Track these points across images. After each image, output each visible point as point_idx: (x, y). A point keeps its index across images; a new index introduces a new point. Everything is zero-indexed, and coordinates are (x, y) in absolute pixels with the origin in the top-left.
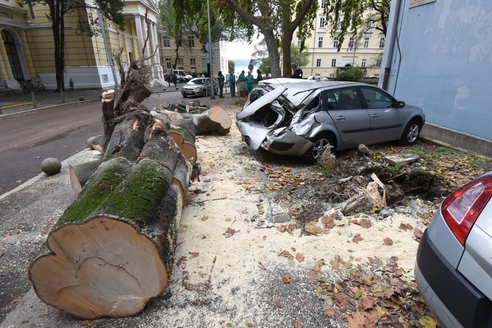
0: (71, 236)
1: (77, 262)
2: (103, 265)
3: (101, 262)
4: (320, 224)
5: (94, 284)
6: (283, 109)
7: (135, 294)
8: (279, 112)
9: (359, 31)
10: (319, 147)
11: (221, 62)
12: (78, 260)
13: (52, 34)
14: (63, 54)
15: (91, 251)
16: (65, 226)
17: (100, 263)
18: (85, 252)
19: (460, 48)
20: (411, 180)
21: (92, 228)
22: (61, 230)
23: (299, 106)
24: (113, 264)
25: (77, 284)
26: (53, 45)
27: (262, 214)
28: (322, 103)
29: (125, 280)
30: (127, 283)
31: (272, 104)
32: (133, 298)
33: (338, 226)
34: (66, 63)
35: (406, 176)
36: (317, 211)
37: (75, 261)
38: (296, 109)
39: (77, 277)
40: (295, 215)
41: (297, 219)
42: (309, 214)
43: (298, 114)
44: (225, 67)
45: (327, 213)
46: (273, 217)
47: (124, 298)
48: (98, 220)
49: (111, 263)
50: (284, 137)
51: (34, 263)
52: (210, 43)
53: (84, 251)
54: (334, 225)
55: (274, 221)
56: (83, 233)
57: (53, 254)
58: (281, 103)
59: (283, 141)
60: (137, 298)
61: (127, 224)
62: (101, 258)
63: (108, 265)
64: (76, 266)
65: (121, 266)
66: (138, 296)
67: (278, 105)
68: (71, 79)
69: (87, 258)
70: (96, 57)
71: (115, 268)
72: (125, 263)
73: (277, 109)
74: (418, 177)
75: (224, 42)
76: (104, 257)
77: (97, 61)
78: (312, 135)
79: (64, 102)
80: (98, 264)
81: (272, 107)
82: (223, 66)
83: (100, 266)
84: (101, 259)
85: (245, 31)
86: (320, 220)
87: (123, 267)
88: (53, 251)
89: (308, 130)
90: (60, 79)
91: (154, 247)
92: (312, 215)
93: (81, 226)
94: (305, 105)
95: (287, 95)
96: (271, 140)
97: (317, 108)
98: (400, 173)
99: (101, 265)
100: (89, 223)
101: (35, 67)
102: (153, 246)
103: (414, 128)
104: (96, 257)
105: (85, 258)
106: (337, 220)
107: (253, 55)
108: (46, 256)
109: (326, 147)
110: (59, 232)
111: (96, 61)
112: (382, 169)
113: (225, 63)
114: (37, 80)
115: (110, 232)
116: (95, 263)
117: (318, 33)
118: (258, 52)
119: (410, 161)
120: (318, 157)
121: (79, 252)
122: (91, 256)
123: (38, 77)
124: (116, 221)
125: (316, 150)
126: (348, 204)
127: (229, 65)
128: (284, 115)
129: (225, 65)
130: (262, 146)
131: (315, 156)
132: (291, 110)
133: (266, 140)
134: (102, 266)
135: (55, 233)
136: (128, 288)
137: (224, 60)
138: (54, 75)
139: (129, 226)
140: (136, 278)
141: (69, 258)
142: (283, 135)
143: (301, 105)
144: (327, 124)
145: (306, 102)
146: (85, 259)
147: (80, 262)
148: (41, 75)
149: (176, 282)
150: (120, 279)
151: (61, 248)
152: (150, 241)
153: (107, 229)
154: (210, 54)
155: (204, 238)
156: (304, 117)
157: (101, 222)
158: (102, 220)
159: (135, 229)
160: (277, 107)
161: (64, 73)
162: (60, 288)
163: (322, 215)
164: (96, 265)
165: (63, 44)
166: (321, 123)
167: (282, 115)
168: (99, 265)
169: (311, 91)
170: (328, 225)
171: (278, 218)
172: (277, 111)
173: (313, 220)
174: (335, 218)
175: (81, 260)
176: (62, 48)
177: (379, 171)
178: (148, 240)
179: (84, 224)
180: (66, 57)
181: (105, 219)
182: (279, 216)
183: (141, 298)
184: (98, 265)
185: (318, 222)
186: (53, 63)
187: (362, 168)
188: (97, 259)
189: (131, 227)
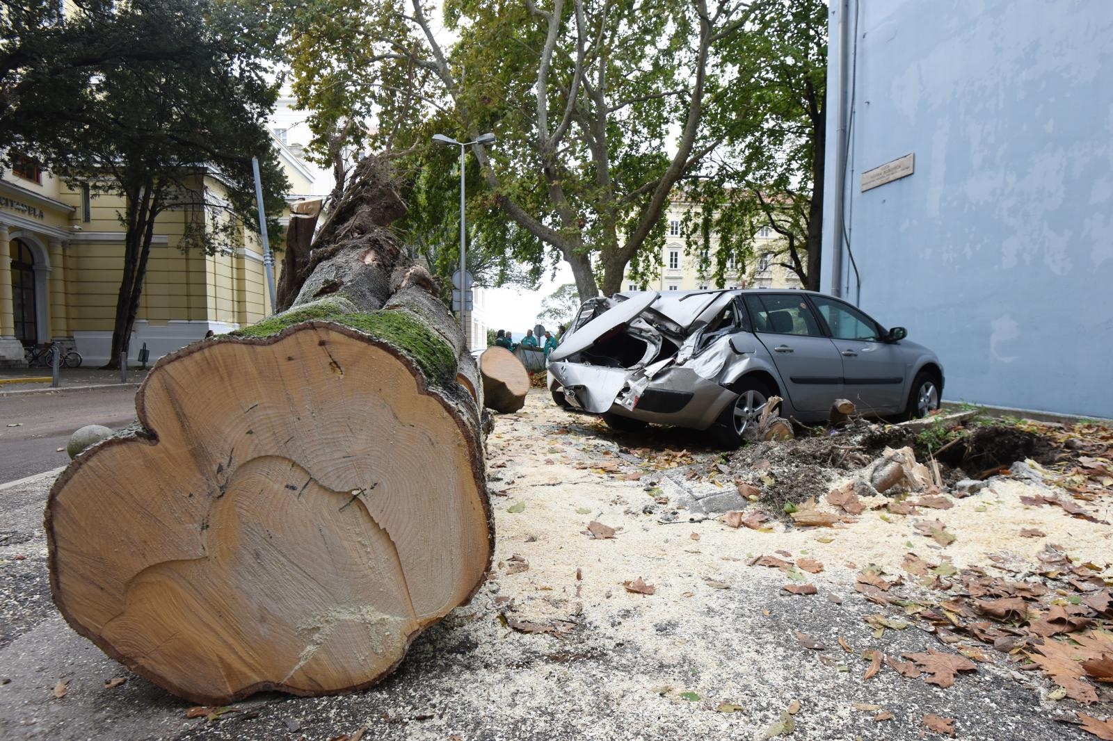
0: (222, 378)
1: (220, 469)
2: (300, 489)
3: (298, 479)
4: (824, 506)
5: (257, 555)
6: (656, 333)
7: (382, 601)
8: (648, 338)
9: (749, 269)
10: (746, 409)
11: (473, 329)
12: (225, 462)
13: (123, 254)
14: (138, 291)
15: (274, 434)
16: (210, 346)
17: (293, 482)
18: (254, 436)
19: (978, 247)
20: (979, 449)
21: (290, 359)
22: (197, 356)
23: (690, 326)
24: (333, 487)
25: (200, 552)
26: (120, 276)
27: (665, 503)
28: (741, 316)
29: (358, 545)
30: (365, 560)
31: (631, 325)
32: (373, 615)
33: (872, 509)
34: (141, 312)
35: (966, 445)
36: (809, 482)
37: (215, 468)
38: (684, 333)
39: (205, 527)
40: (757, 493)
41: (764, 501)
42: (791, 488)
43: (691, 342)
44: (480, 340)
45: (832, 486)
46: (700, 501)
47: (346, 616)
48: (312, 337)
49: (326, 484)
50: (669, 380)
51: (80, 464)
52: (463, 272)
53: (250, 432)
54: (863, 509)
55: (704, 509)
56: (260, 373)
57: (150, 436)
58: (650, 322)
59: (668, 388)
60: (385, 617)
61: (393, 358)
62: (298, 462)
63: (316, 489)
64: (214, 484)
65: (355, 493)
66: (392, 614)
67: (644, 325)
68: (145, 345)
69: (254, 459)
70: (210, 303)
71: (334, 500)
72: (367, 487)
73: (643, 334)
74: (997, 439)
75: (481, 289)
76: (309, 457)
77: (211, 313)
78: (730, 378)
79: (124, 381)
80: (285, 484)
81: (631, 330)
82: (476, 338)
83: (290, 491)
84: (298, 465)
85: (527, 267)
86: (822, 498)
87: (361, 497)
88: (154, 425)
89: (719, 369)
90: (120, 343)
91: (461, 437)
92: (800, 490)
93: (259, 349)
94: (704, 323)
95: (660, 307)
96: (639, 388)
97: (733, 326)
98: (948, 442)
99: (293, 488)
100: (285, 341)
101: (67, 318)
102: (458, 434)
103: (927, 389)
104: (285, 458)
105: (249, 459)
106: (865, 496)
107: (540, 315)
108: (125, 440)
109: (761, 410)
110: (187, 361)
111: (209, 311)
112: (904, 436)
113: (480, 331)
114: (67, 345)
115: (342, 377)
116: (274, 480)
117: (667, 278)
118: (549, 311)
119: (961, 417)
120: (746, 431)
121: (233, 434)
122: (270, 454)
123: (70, 338)
124: (364, 345)
125: (740, 414)
126: (876, 470)
127: (488, 337)
128: (660, 344)
129: (480, 336)
130: (619, 402)
131: (739, 429)
132: (673, 337)
133: (627, 389)
134: (297, 493)
135: (176, 363)
136: (364, 576)
137: (480, 327)
138: (109, 336)
139: (398, 363)
140: (393, 543)
141: (198, 455)
142: (667, 376)
143: (696, 324)
144: (758, 357)
145: (708, 316)
146: (248, 462)
147: (229, 472)
148: (76, 336)
149: (481, 619)
150: (345, 543)
151: (181, 417)
152: (450, 419)
153: (335, 365)
154: (463, 293)
155: (533, 539)
156: (704, 345)
157: (322, 343)
158: (324, 337)
159: (415, 376)
160: (641, 330)
161: (133, 333)
162: (140, 565)
163: (825, 490)
164: (278, 487)
165: (142, 271)
166: (746, 355)
167: (655, 344)
168: (287, 486)
169: (715, 295)
170: (847, 508)
171: (713, 506)
172: (643, 337)
173: (804, 501)
174: (860, 493)
175: (237, 462)
176: (139, 279)
177: (900, 440)
178: (446, 414)
179: (269, 344)
180: (142, 300)
181: (334, 336)
182: (715, 499)
183: (398, 619)
184: (282, 487)
185: (820, 505)
186: (113, 312)
187: (859, 438)
188: (286, 466)
189: (404, 368)
